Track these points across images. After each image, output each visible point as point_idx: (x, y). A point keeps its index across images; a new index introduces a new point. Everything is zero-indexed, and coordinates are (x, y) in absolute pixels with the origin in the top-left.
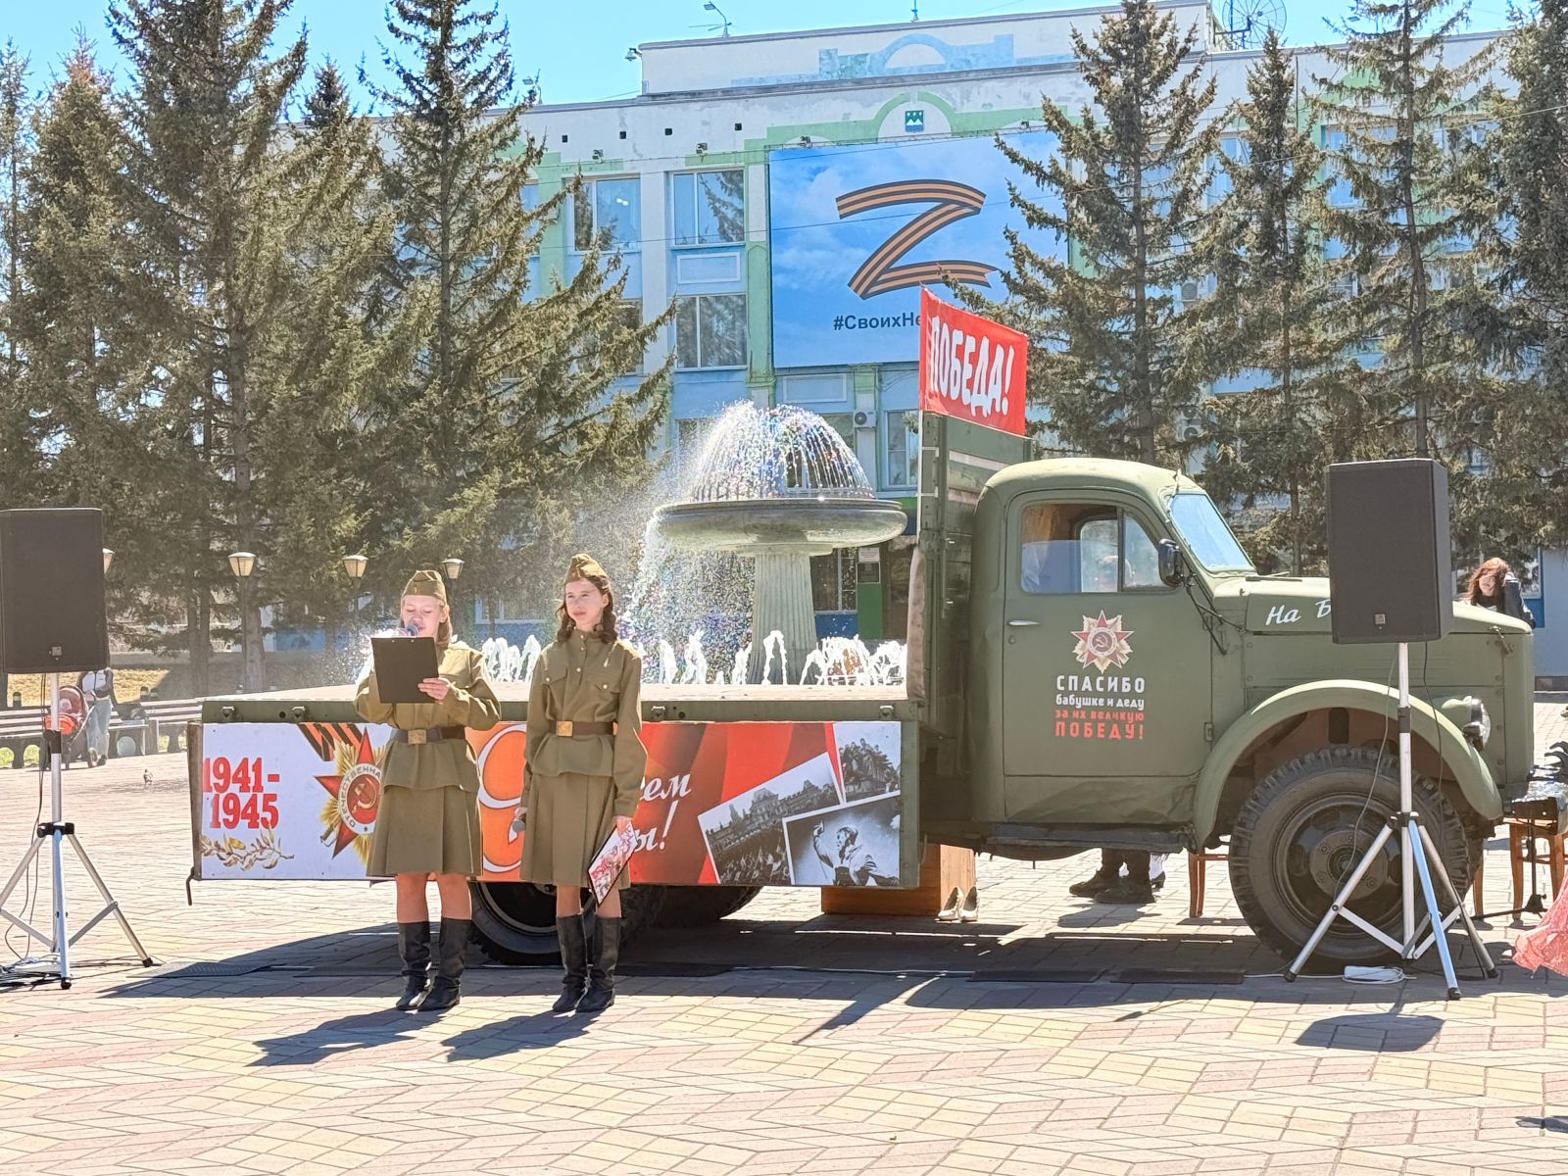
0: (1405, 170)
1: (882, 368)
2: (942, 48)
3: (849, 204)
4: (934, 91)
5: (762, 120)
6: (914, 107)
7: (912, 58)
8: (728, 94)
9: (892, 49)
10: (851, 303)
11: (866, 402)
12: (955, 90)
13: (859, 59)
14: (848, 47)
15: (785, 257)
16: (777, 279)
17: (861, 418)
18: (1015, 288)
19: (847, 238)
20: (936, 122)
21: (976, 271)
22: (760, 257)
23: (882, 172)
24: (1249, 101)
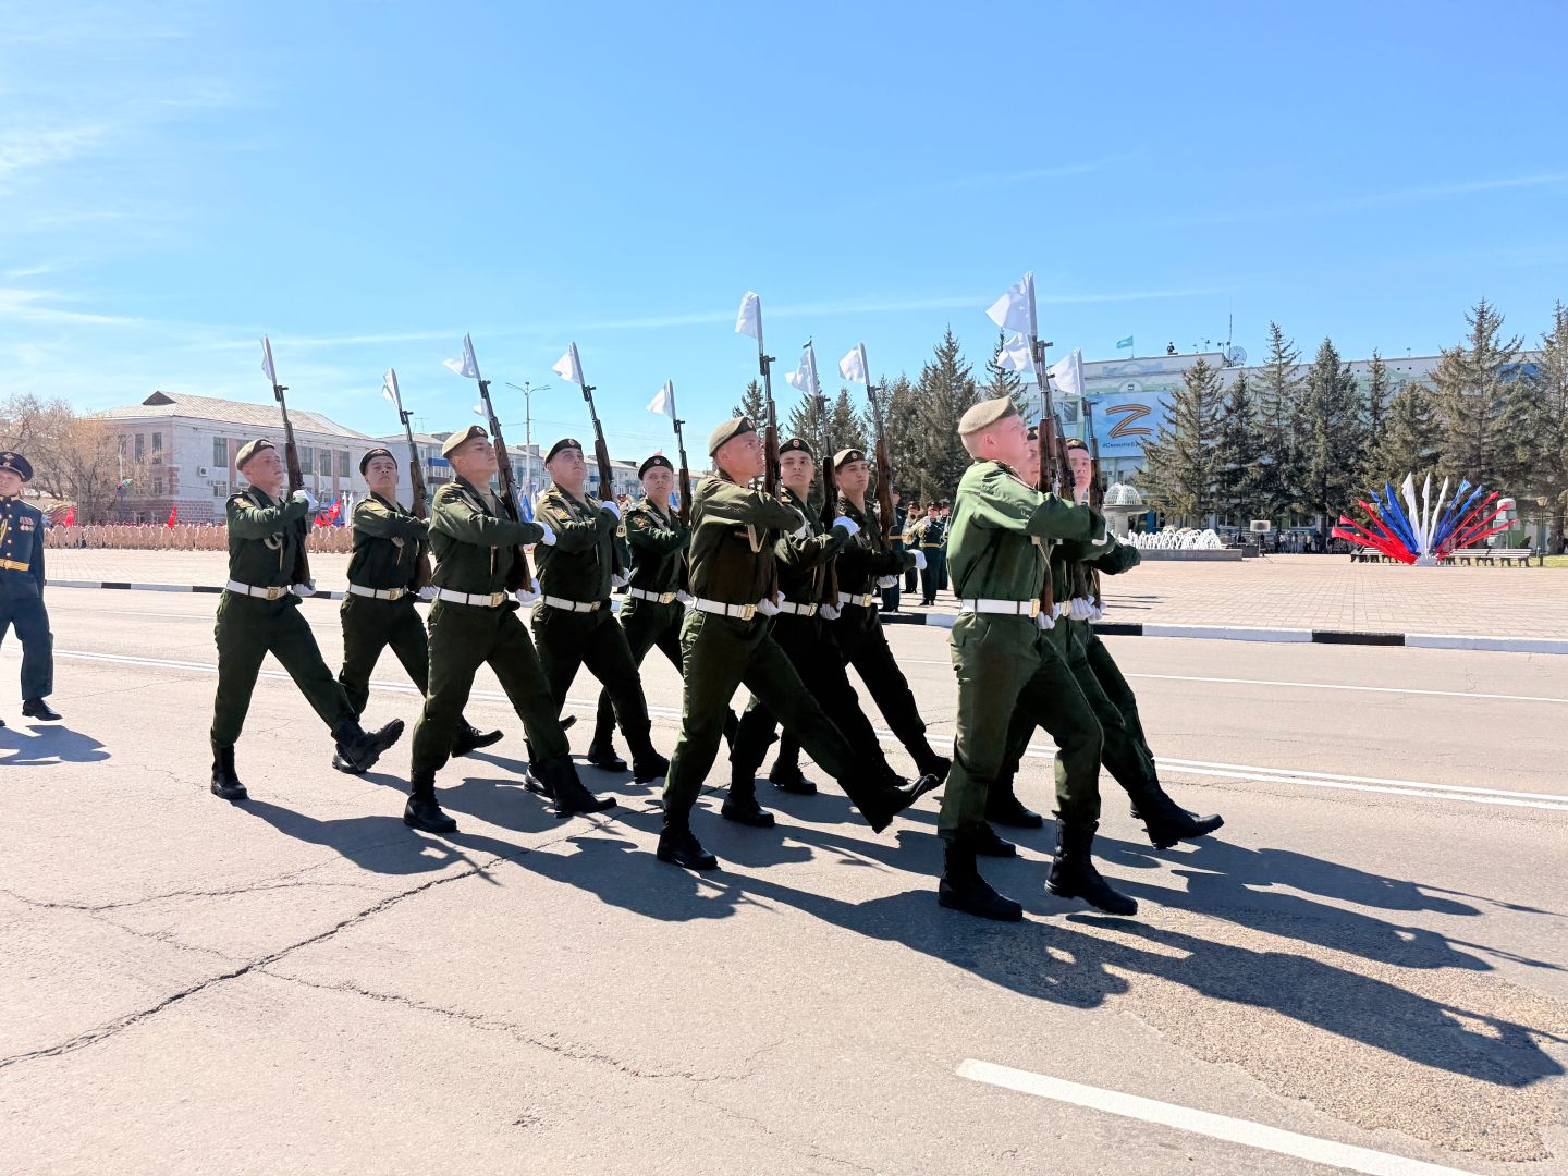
0: (1278, 409)
1: (1117, 459)
2: (1140, 366)
3: (1109, 411)
4: (1138, 378)
6: (1131, 383)
7: (1129, 369)
9: (1124, 367)
10: (1109, 440)
11: (1112, 468)
12: (1143, 379)
13: (1115, 369)
14: (1111, 366)
17: (1110, 473)
18: (1161, 440)
19: (1109, 421)
20: (1137, 387)
21: (1147, 431)
22: (1082, 427)
23: (1120, 402)
24: (1233, 390)
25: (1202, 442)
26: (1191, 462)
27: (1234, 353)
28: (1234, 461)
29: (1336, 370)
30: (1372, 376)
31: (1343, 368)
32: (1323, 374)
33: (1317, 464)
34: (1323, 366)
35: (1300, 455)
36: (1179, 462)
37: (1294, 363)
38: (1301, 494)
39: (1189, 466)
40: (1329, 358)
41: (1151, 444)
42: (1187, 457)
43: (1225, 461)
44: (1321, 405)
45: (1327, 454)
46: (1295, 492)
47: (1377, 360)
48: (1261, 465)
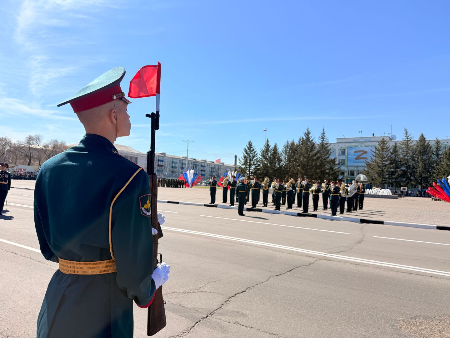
0: (407, 153)
1: (357, 166)
2: (364, 139)
3: (355, 152)
5: (347, 145)
6: (362, 144)
7: (361, 140)
8: (344, 143)
9: (359, 140)
10: (355, 160)
11: (356, 169)
12: (365, 143)
13: (356, 140)
15: (349, 156)
16: (348, 158)
18: (371, 161)
19: (355, 155)
21: (366, 158)
22: (347, 156)
23: (358, 150)
24: (393, 147)
25: (384, 162)
26: (380, 168)
27: (393, 136)
28: (393, 168)
29: (425, 143)
30: (436, 145)
31: (427, 142)
32: (421, 143)
33: (419, 170)
34: (421, 141)
35: (414, 167)
36: (376, 168)
37: (412, 140)
38: (414, 179)
39: (379, 169)
40: (423, 139)
41: (368, 162)
42: (379, 167)
43: (391, 168)
44: (420, 152)
45: (423, 167)
46: (412, 178)
47: (438, 140)
48: (402, 170)
